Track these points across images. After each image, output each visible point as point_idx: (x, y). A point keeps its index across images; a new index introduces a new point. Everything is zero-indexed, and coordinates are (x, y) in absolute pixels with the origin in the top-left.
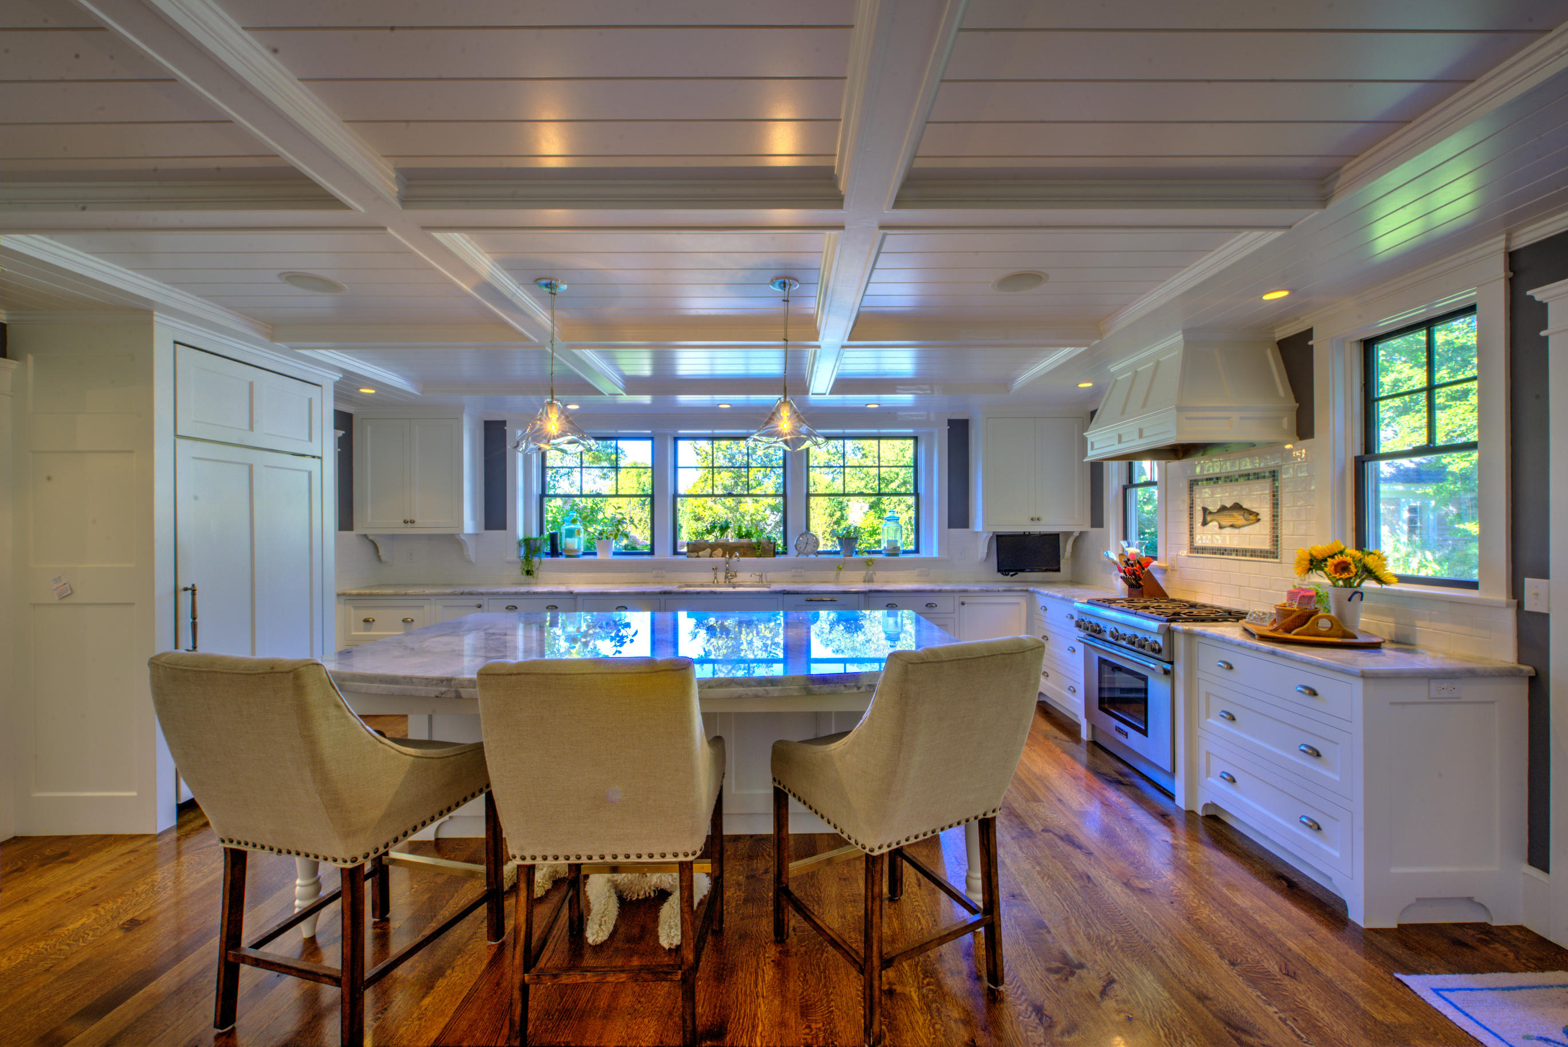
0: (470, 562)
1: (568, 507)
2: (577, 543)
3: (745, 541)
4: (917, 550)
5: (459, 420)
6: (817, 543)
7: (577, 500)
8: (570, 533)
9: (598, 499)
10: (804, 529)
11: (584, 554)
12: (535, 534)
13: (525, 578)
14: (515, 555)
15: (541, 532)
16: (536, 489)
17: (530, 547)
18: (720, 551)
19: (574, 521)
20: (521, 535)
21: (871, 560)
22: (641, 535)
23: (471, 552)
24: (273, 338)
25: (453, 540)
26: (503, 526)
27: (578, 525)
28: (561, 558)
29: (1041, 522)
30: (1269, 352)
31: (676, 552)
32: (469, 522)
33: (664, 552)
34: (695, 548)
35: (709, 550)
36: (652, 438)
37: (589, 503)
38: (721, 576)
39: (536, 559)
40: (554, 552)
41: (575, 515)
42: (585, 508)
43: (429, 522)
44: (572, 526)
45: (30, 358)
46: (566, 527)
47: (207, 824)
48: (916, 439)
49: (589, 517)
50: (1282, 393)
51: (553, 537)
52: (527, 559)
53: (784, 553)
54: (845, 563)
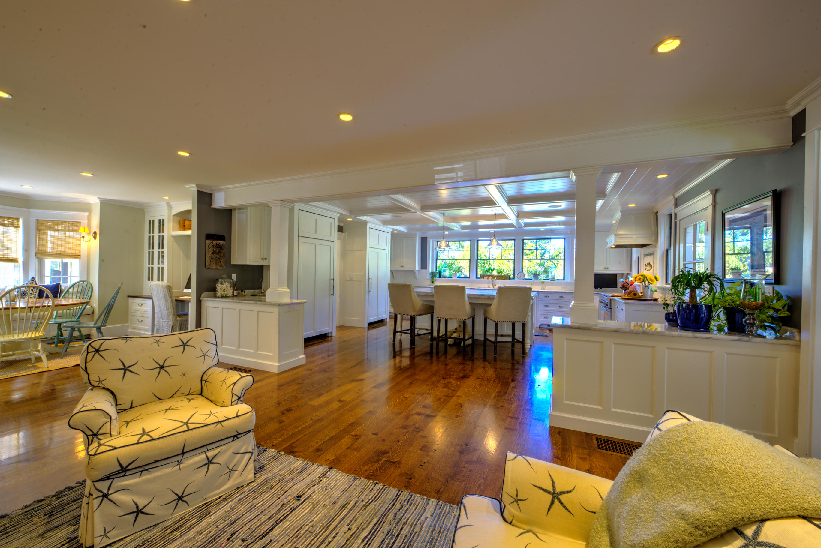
0: (416, 278)
1: (443, 263)
2: (447, 274)
3: (499, 274)
4: (564, 279)
5: (415, 237)
6: (524, 276)
7: (447, 261)
8: (444, 271)
9: (453, 261)
10: (521, 270)
11: (449, 277)
12: (434, 271)
13: (431, 284)
14: (429, 277)
15: (436, 270)
16: (435, 257)
17: (433, 275)
18: (491, 277)
19: (446, 267)
20: (430, 271)
21: (543, 282)
22: (466, 272)
23: (417, 275)
24: (384, 224)
25: (413, 272)
26: (426, 269)
27: (447, 268)
28: (442, 278)
29: (609, 269)
30: (652, 216)
31: (477, 278)
32: (417, 267)
33: (473, 277)
34: (482, 276)
35: (487, 277)
36: (470, 241)
37: (450, 261)
38: (491, 285)
39: (435, 278)
40: (440, 277)
41: (446, 266)
42: (449, 263)
43: (407, 267)
44: (445, 269)
45: (346, 233)
46: (443, 269)
47: (390, 313)
48: (565, 239)
49: (450, 267)
50: (653, 229)
51: (440, 272)
52: (432, 278)
53: (514, 279)
54: (533, 282)
